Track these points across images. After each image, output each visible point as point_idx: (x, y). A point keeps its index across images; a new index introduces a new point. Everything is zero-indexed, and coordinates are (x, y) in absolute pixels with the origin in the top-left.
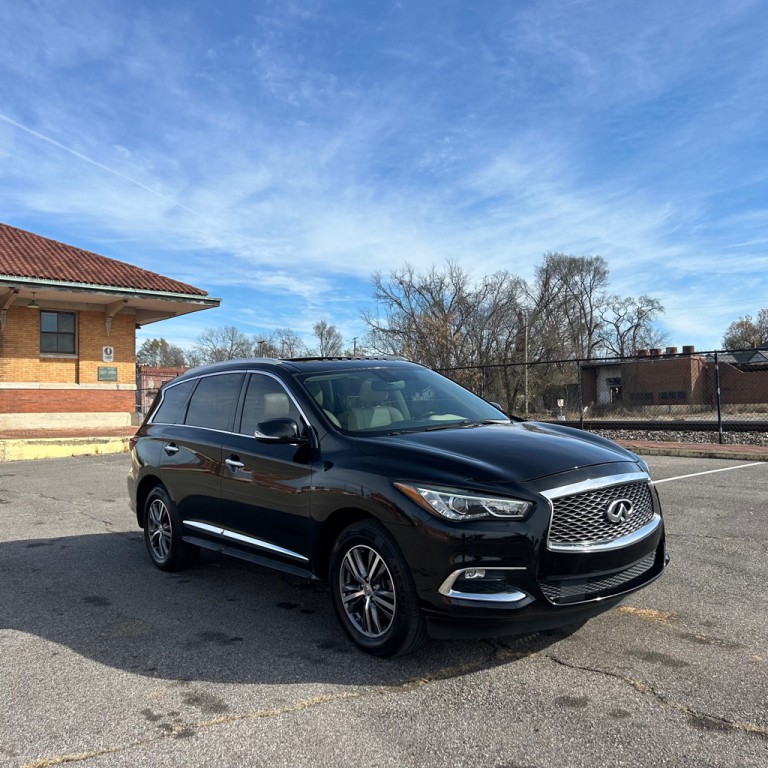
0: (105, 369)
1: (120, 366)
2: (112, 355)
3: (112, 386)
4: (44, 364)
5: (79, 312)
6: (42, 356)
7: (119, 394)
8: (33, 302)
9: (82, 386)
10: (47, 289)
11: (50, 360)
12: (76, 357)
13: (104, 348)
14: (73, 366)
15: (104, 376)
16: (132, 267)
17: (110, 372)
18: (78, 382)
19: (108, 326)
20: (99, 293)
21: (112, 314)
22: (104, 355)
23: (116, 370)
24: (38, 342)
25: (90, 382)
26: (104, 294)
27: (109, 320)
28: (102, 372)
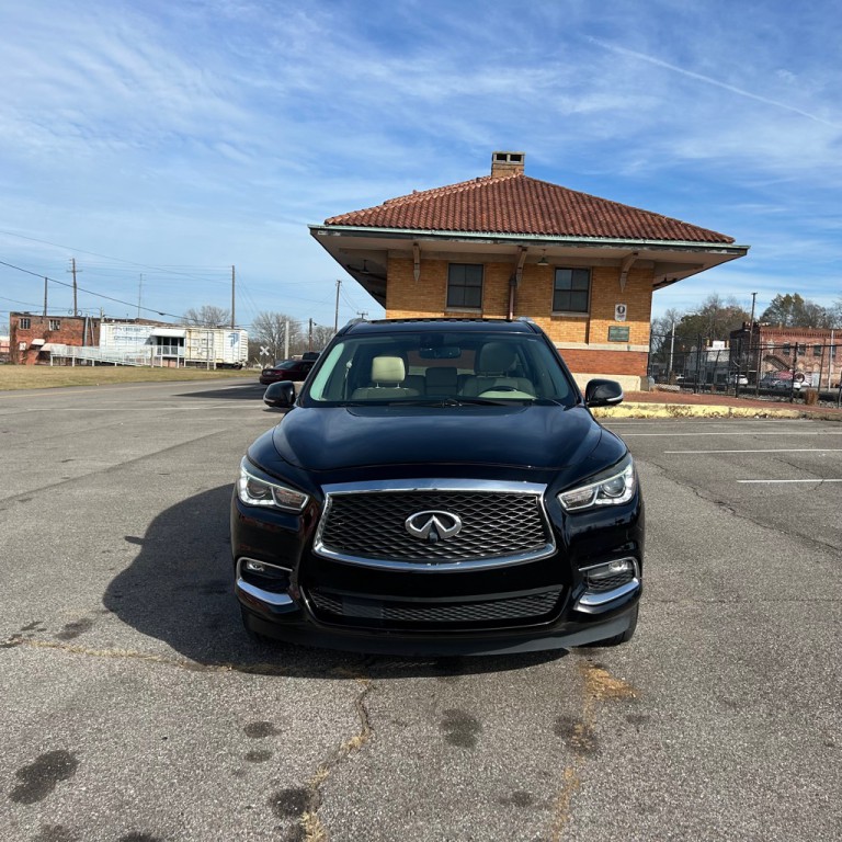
0: (617, 328)
1: (633, 325)
2: (625, 313)
3: (623, 347)
4: (555, 323)
5: (593, 267)
6: (554, 314)
7: (630, 356)
8: (543, 260)
9: (591, 346)
10: (552, 245)
11: (561, 319)
12: (587, 316)
13: (617, 306)
14: (584, 325)
15: (616, 336)
16: (653, 215)
17: (622, 332)
18: (587, 342)
19: (623, 281)
20: (604, 247)
21: (626, 269)
22: (617, 313)
23: (628, 329)
24: (551, 300)
25: (600, 341)
26: (611, 247)
27: (623, 275)
28: (613, 332)
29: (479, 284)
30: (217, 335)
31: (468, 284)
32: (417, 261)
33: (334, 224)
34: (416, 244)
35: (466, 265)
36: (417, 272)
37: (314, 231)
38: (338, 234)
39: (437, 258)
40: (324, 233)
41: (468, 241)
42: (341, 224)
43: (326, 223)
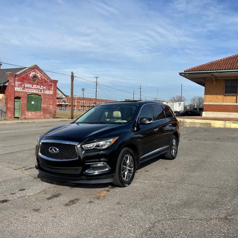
29: (236, 85)
30: (175, 103)
31: (232, 86)
32: (214, 80)
33: (187, 71)
34: (212, 75)
35: (232, 80)
36: (214, 83)
37: (180, 74)
38: (187, 74)
39: (221, 78)
40: (183, 74)
41: (229, 73)
42: (189, 71)
43: (184, 71)
